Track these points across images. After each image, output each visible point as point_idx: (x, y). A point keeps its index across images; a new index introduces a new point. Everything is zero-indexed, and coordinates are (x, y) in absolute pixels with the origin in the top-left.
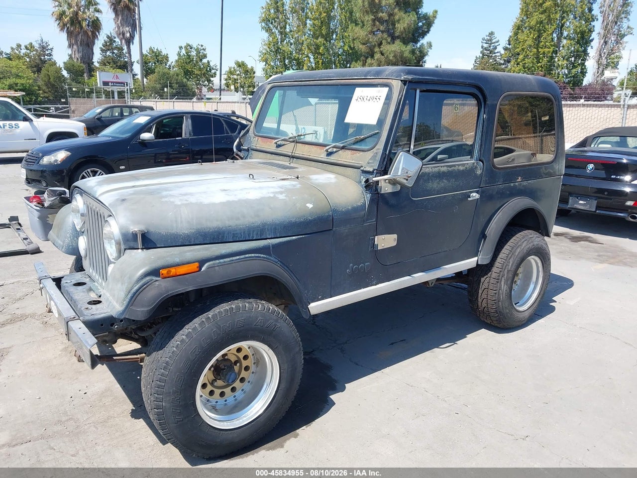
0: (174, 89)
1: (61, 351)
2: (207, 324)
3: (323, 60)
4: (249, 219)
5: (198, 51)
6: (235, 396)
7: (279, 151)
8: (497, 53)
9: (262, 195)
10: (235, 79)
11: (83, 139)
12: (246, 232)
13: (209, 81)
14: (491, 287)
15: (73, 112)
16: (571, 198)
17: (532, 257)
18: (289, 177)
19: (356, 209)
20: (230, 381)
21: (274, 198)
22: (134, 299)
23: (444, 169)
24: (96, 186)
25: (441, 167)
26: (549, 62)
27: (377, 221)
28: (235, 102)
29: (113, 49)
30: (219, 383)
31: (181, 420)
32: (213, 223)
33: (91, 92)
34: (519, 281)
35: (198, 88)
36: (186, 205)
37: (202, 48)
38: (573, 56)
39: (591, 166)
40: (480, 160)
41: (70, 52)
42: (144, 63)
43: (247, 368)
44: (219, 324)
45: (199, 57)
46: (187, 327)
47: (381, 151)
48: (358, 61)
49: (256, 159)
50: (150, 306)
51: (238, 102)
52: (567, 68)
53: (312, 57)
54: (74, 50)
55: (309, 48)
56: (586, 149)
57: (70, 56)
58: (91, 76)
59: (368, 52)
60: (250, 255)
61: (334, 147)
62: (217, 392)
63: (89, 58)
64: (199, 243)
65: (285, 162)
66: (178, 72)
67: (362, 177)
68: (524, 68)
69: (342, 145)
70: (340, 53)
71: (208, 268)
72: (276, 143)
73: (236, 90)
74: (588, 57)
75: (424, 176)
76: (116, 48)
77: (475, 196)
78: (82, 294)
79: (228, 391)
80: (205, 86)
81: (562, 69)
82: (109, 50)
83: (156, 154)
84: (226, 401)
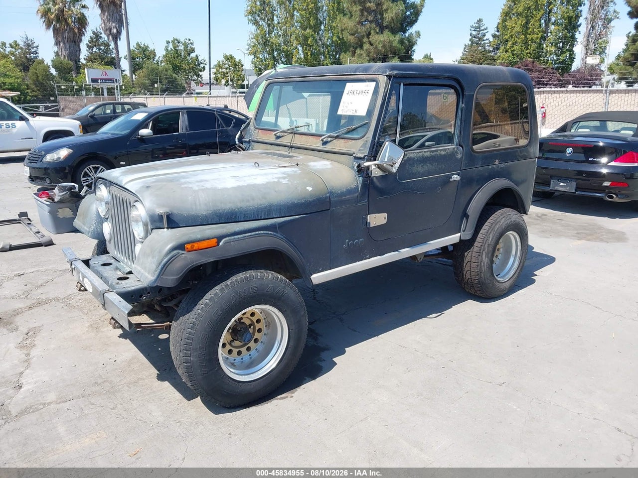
0: (163, 85)
1: (88, 328)
2: (226, 290)
3: (312, 51)
4: (258, 201)
5: (185, 45)
6: (250, 355)
7: (280, 141)
8: (486, 40)
9: (267, 180)
10: (224, 73)
11: (80, 136)
12: (256, 213)
13: (198, 76)
14: (473, 260)
15: (63, 110)
16: (552, 181)
17: (511, 232)
18: (290, 164)
19: (349, 192)
20: (246, 341)
21: (278, 183)
22: (164, 269)
23: (428, 154)
24: (121, 175)
25: (425, 152)
26: (537, 48)
27: (369, 201)
28: (226, 96)
29: (99, 45)
30: (237, 343)
31: (206, 372)
32: (227, 205)
33: (81, 89)
34: (500, 255)
35: (187, 83)
36: (203, 190)
37: (189, 42)
38: (561, 42)
39: (570, 150)
40: (460, 146)
41: (56, 49)
42: (132, 58)
43: (260, 331)
44: (236, 290)
45: (187, 51)
46: (209, 293)
47: (371, 139)
48: (348, 52)
49: (257, 150)
50: (178, 275)
51: (229, 96)
52: (556, 54)
53: (300, 49)
54: (60, 47)
55: (297, 40)
56: (566, 134)
57: (57, 54)
58: (79, 73)
59: (357, 43)
60: (260, 232)
61: (329, 137)
62: (235, 351)
63: (76, 55)
64: (216, 222)
65: (285, 151)
66: (167, 67)
67: (354, 163)
68: (513, 55)
69: (336, 135)
70: (328, 44)
71: (225, 243)
72: (275, 135)
73: (227, 84)
74: (576, 42)
75: (410, 160)
76: (103, 44)
77: (456, 177)
78: (110, 272)
79: (244, 350)
80: (194, 80)
81: (551, 54)
82: (95, 46)
83: (153, 150)
84: (242, 359)
